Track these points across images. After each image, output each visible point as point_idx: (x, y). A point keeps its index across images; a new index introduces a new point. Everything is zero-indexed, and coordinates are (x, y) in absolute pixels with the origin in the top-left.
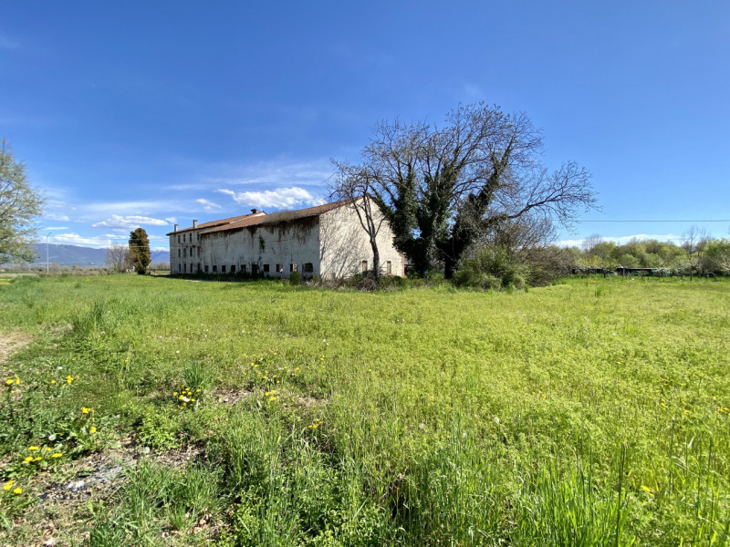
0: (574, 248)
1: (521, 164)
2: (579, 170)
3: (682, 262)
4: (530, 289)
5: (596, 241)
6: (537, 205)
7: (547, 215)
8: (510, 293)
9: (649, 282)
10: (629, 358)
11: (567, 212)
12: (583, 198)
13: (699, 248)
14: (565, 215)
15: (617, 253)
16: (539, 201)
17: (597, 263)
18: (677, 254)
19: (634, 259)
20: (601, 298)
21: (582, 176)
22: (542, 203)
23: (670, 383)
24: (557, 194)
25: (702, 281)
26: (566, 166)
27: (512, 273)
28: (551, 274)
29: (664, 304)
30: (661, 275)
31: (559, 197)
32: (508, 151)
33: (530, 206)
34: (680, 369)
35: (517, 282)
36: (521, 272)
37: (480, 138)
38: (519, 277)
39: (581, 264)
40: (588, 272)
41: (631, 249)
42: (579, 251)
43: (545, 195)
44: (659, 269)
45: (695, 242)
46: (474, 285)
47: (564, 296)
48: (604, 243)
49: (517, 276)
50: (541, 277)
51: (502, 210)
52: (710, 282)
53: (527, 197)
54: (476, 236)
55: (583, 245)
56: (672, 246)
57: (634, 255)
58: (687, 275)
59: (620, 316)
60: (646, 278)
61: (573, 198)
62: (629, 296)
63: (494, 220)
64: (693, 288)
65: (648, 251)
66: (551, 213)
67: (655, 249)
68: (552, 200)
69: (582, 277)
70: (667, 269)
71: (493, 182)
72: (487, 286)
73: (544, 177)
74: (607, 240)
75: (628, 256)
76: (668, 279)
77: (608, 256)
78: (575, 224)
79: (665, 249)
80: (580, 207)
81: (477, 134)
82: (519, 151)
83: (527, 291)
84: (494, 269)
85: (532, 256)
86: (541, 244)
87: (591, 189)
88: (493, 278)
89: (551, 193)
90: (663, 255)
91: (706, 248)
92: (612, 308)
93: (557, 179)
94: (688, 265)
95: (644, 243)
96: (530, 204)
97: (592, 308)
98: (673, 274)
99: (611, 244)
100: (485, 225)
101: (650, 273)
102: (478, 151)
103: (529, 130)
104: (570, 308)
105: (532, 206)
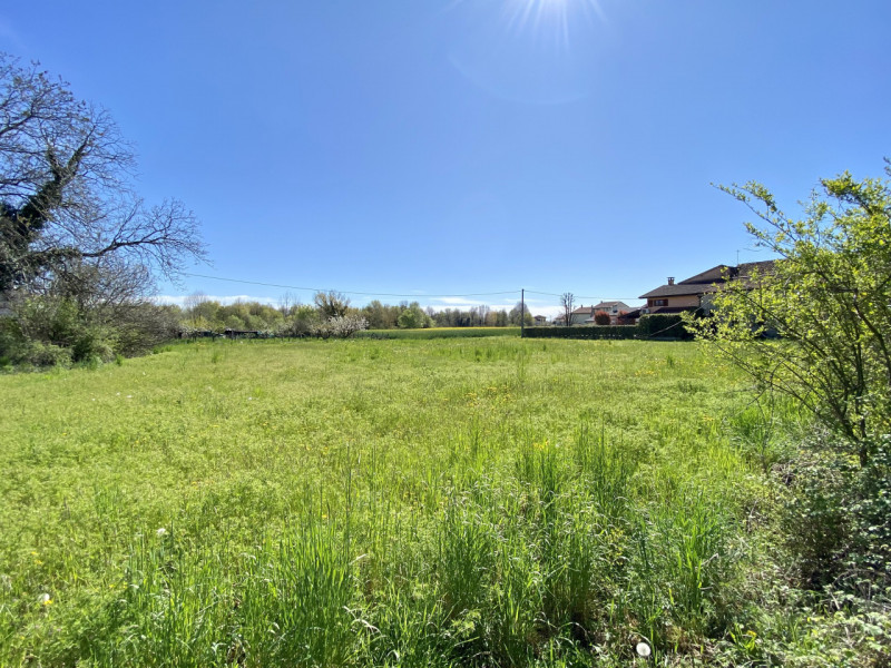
0: (173, 306)
1: (101, 180)
2: (186, 213)
3: (281, 324)
4: (125, 361)
5: (201, 299)
6: (129, 244)
7: (145, 261)
8: (92, 369)
9: (257, 344)
10: (273, 417)
11: (171, 261)
12: (191, 247)
13: (292, 312)
14: (169, 264)
15: (223, 314)
16: (131, 239)
17: (204, 326)
18: (275, 317)
19: (240, 321)
20: (219, 364)
21: (188, 220)
22: (137, 243)
23: (309, 429)
24: (158, 235)
25: (297, 341)
26: (169, 203)
27: (90, 339)
28: (152, 339)
29: (276, 364)
30: (265, 337)
31: (161, 240)
32: (79, 154)
33: (119, 245)
34: (312, 415)
35: (101, 351)
36: (105, 337)
37: (31, 116)
38: (103, 345)
39: (187, 326)
40: (196, 335)
41: (236, 310)
42: (180, 310)
43: (141, 233)
44: (263, 332)
45: (289, 307)
46: (17, 362)
47: (176, 366)
48: (209, 303)
49: (98, 343)
50: (135, 343)
51: (70, 241)
52: (303, 342)
53: (111, 230)
54: (18, 278)
55: (185, 303)
56: (271, 309)
57: (239, 316)
58: (286, 336)
59: (243, 380)
60: (253, 340)
61: (178, 244)
62: (244, 359)
63: (55, 256)
64: (293, 347)
65: (252, 313)
66: (151, 259)
67: (257, 311)
68: (151, 242)
69: (188, 342)
70: (270, 331)
71: (50, 194)
72: (46, 362)
73: (139, 209)
74: (212, 299)
75: (234, 318)
76: (272, 341)
77: (214, 317)
78: (181, 277)
79: (265, 311)
80: (188, 258)
81: (25, 107)
82: (98, 160)
83: (119, 363)
84: (57, 334)
85: (121, 314)
86: (134, 300)
87: (201, 240)
88: (54, 348)
89: (149, 232)
90: (264, 317)
91: (297, 312)
92: (233, 374)
93: (157, 217)
94: (285, 327)
95: (247, 304)
96: (119, 241)
97: (212, 376)
98: (275, 336)
99: (217, 304)
100: (38, 261)
101: (256, 336)
102: (23, 138)
103: (114, 137)
104: (187, 380)
105: (123, 244)
